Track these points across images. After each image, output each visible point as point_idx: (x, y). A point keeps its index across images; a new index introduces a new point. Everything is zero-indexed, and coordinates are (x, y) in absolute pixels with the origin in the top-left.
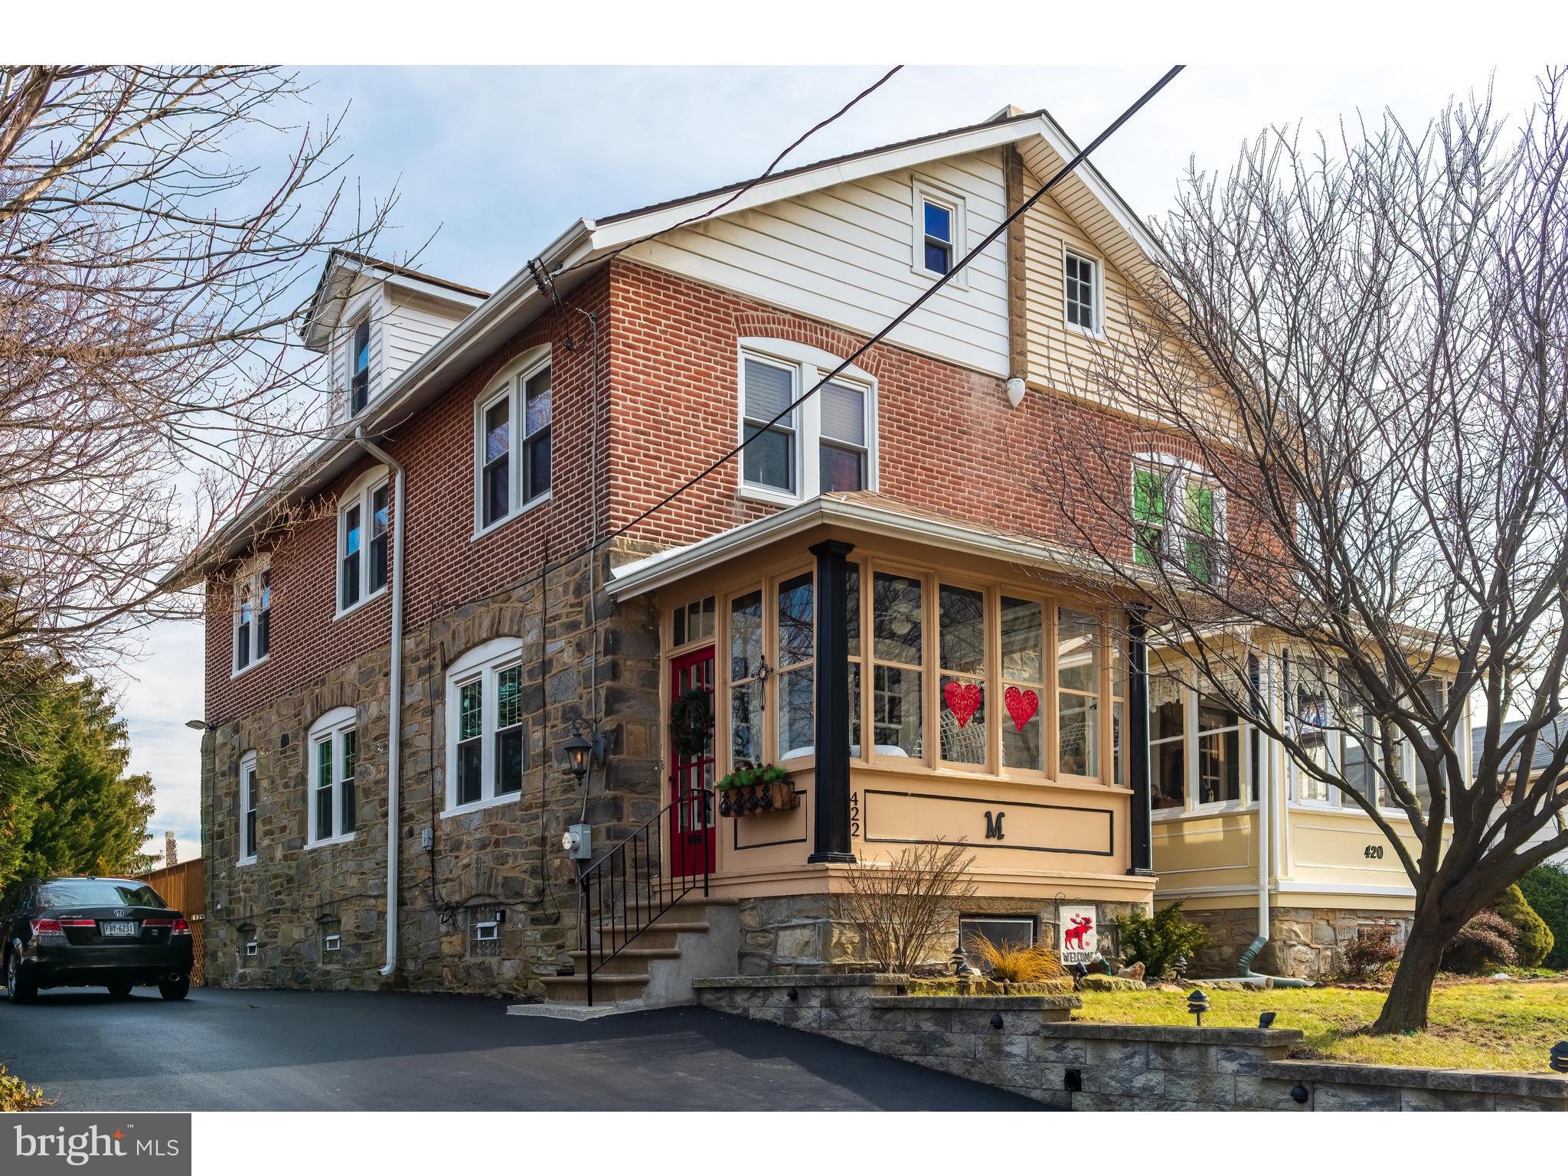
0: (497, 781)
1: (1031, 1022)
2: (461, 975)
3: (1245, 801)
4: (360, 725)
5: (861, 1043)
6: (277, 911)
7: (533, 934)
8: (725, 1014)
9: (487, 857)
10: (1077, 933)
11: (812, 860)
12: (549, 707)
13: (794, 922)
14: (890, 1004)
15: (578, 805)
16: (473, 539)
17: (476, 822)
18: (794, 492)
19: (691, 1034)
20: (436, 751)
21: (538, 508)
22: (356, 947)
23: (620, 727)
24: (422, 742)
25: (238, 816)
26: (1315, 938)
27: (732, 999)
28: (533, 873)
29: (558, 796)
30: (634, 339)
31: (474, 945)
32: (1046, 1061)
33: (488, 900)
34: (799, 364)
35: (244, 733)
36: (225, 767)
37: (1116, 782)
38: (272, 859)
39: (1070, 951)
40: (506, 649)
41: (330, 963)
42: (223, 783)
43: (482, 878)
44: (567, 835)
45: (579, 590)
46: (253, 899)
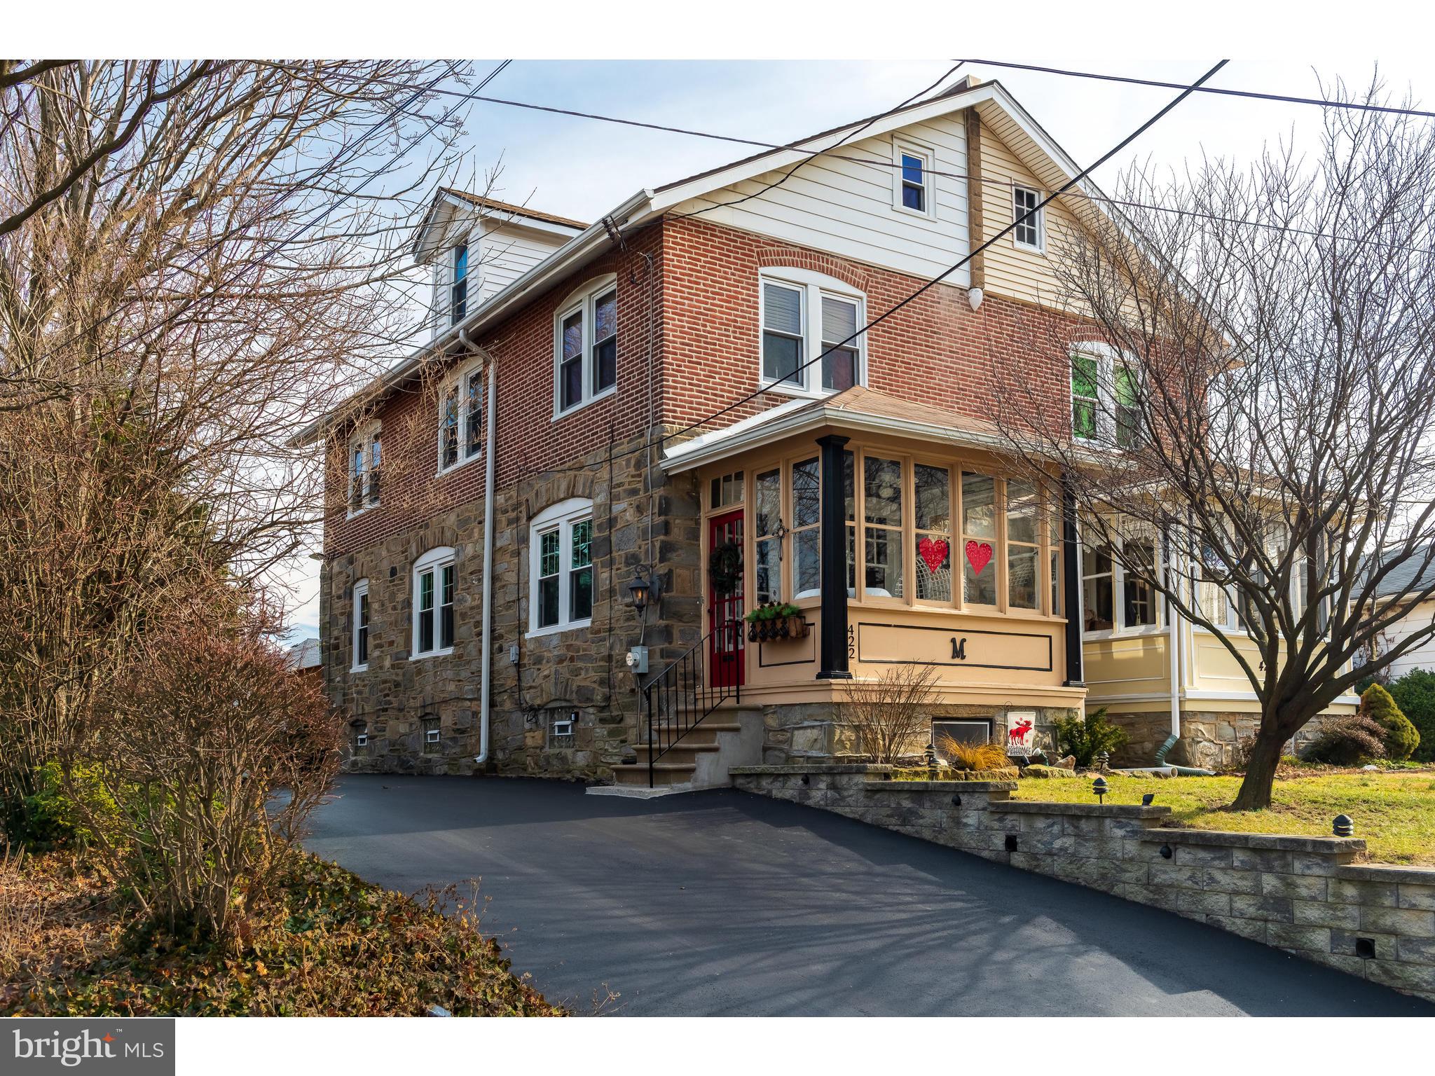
0: (571, 610)
1: (981, 801)
2: (542, 762)
3: (1160, 626)
4: (459, 561)
5: (857, 816)
6: (385, 710)
7: (601, 731)
8: (755, 795)
9: (564, 669)
10: (1020, 732)
11: (819, 676)
12: (614, 554)
13: (806, 724)
14: (878, 787)
15: (638, 631)
16: (553, 420)
17: (555, 642)
18: (802, 385)
19: (730, 809)
20: (522, 584)
21: (606, 399)
22: (454, 739)
23: (671, 571)
24: (511, 578)
25: (351, 632)
26: (1219, 736)
27: (759, 783)
28: (602, 682)
29: (621, 623)
30: (681, 274)
31: (552, 739)
32: (992, 829)
33: (564, 704)
34: (806, 285)
35: (358, 564)
36: (341, 592)
37: (1054, 613)
38: (381, 668)
39: (1014, 745)
40: (579, 507)
41: (431, 752)
42: (338, 605)
43: (559, 687)
44: (629, 654)
45: (639, 465)
46: (366, 700)
